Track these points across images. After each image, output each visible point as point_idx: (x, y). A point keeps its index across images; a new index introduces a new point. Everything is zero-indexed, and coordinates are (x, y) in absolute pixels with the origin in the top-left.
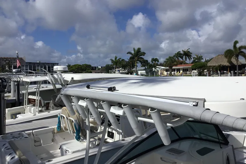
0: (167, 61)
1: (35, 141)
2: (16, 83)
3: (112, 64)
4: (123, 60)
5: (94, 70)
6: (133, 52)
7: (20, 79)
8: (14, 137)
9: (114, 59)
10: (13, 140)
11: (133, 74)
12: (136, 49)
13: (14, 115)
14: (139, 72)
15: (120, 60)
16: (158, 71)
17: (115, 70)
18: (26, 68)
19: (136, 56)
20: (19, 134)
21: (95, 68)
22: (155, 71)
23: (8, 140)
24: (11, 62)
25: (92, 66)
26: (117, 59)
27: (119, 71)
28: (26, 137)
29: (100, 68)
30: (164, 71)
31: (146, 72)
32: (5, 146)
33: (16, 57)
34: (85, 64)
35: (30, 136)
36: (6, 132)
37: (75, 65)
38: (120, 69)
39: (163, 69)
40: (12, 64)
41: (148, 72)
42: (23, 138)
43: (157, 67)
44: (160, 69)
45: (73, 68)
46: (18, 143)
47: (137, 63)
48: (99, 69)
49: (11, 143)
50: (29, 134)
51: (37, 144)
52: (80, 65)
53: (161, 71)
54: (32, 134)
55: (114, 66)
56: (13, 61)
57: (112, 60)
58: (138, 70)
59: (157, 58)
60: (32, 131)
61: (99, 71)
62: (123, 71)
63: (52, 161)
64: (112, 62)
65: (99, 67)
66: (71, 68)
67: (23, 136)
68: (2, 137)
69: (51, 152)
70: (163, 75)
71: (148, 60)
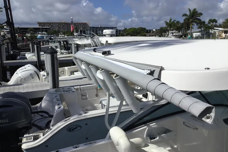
0: (226, 22)
1: (82, 95)
2: (76, 45)
3: (167, 26)
4: (178, 22)
5: (148, 33)
6: (188, 13)
7: (74, 42)
8: (64, 91)
9: (168, 21)
10: (63, 93)
11: (187, 36)
12: (192, 10)
13: (73, 72)
14: (195, 35)
15: (175, 22)
16: (215, 33)
17: (169, 33)
18: (90, 32)
19: (192, 18)
20: (69, 88)
21: (150, 30)
22: (211, 33)
23: (59, 93)
24: (78, 27)
25: (147, 29)
26: (172, 21)
27: (173, 33)
28: (74, 92)
29: (155, 30)
30: (223, 32)
31: (202, 34)
32: (57, 98)
33: (71, 22)
34: (140, 28)
35: (78, 90)
36: (60, 86)
37: (130, 29)
38: (174, 31)
39: (222, 30)
40: (79, 29)
41: (204, 34)
42: (71, 92)
43: (215, 28)
44: (217, 31)
45: (129, 32)
46: (67, 95)
47: (192, 25)
48: (153, 32)
49: (61, 96)
50: (77, 89)
51: (83, 97)
52: (136, 29)
53: (218, 34)
54: (79, 89)
55: (168, 29)
56: (80, 26)
57: (167, 23)
58: (193, 32)
59: (215, 19)
60: (79, 87)
61: (153, 34)
62: (177, 33)
63: (88, 113)
64: (166, 25)
65: (153, 30)
66: (128, 31)
67: (71, 90)
68: (55, 90)
69: (95, 105)
70: (221, 37)
71: (205, 21)
